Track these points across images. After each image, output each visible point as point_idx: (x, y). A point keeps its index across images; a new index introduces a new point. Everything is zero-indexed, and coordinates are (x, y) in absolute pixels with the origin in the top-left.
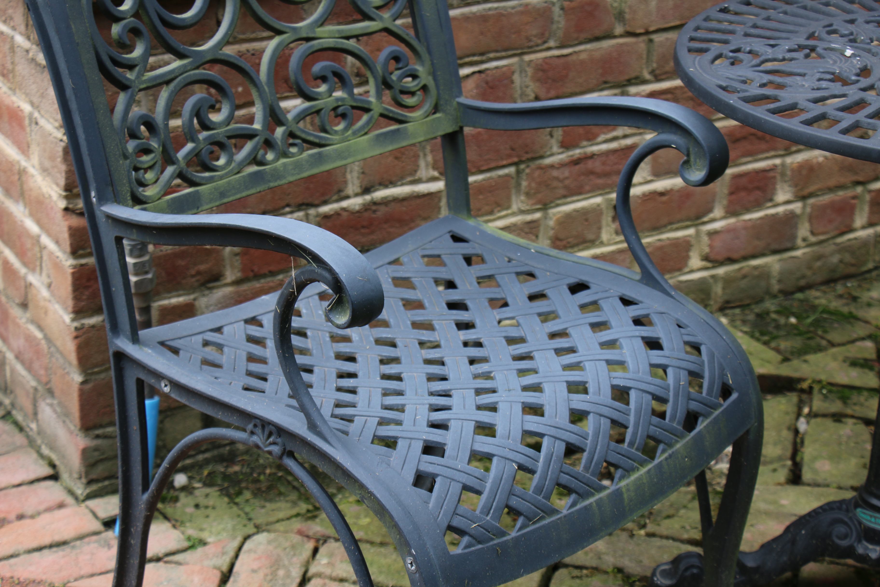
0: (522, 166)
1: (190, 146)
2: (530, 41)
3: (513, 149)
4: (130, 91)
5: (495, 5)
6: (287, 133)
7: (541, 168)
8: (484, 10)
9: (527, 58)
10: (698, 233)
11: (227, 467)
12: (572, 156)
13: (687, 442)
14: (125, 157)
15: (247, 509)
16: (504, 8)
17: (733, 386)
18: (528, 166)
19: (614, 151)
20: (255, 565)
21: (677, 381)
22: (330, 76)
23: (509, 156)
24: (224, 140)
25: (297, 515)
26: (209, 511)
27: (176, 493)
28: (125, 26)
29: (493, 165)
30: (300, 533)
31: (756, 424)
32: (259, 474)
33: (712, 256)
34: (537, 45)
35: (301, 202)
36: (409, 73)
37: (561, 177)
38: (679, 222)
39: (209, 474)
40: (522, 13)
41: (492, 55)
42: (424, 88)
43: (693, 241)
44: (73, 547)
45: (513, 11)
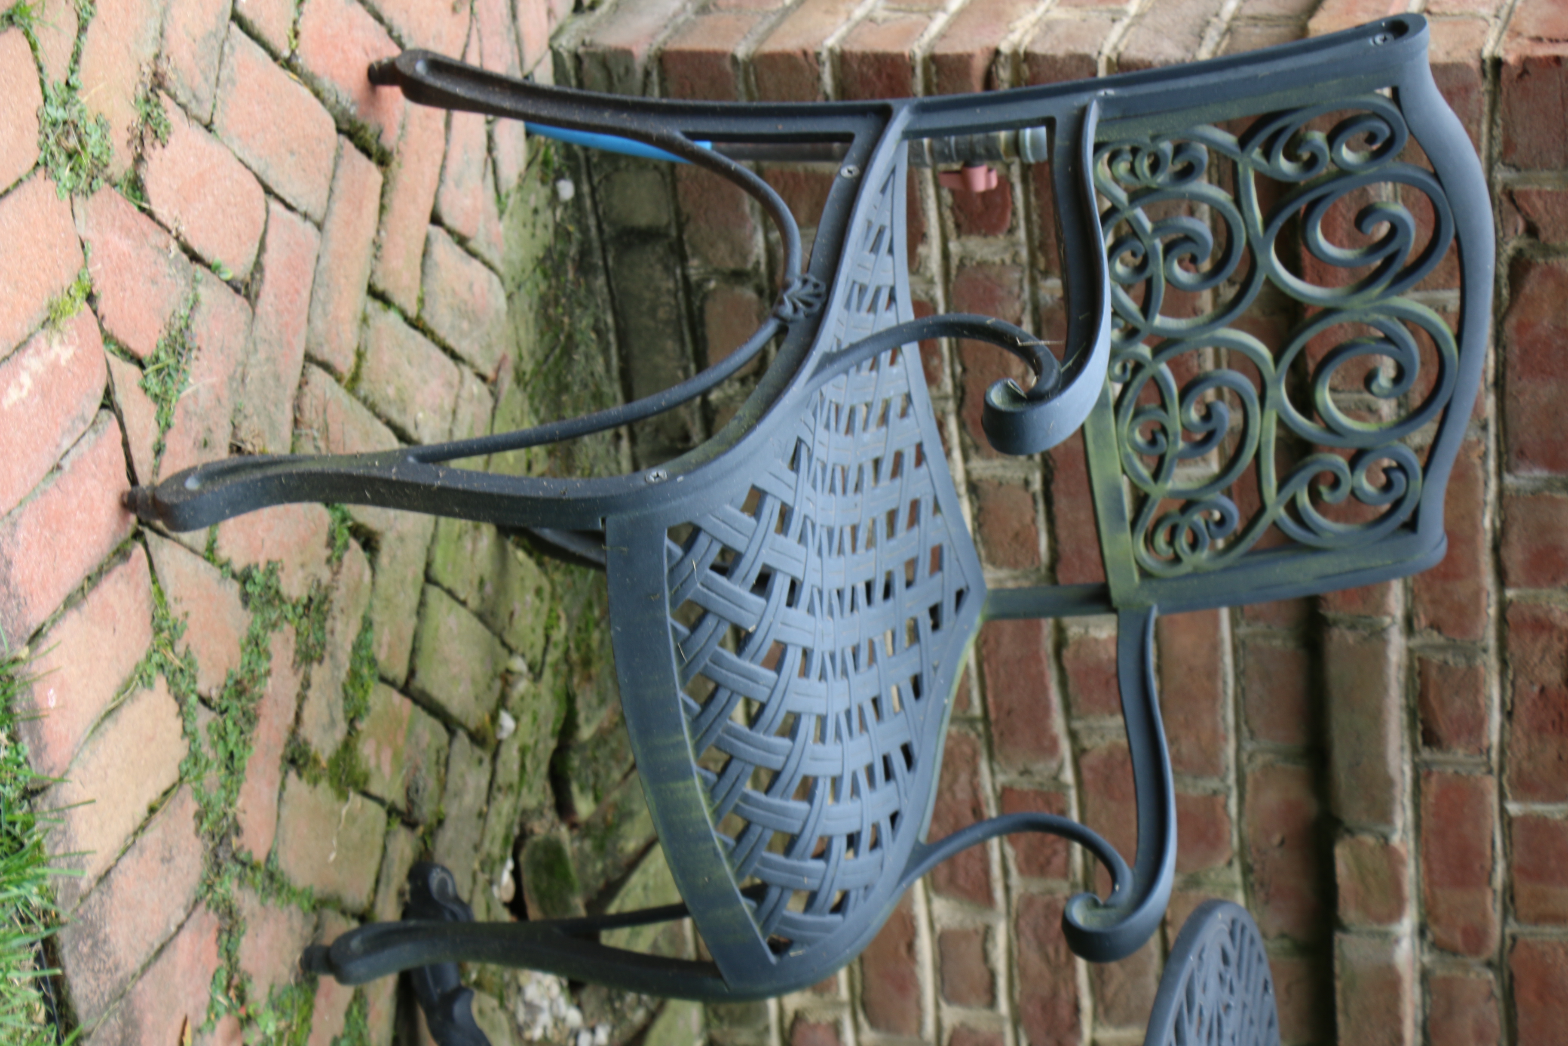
0: (980, 727)
1: (1148, 225)
3: (1009, 713)
4: (1237, 150)
5: (1230, 691)
6: (1142, 361)
7: (975, 754)
8: (1225, 675)
10: (838, 1005)
11: (574, 260)
12: (988, 805)
13: (729, 882)
14: (1155, 138)
15: (529, 285)
16: (1225, 703)
17: (786, 958)
18: (979, 735)
19: (986, 871)
20: (476, 288)
21: (809, 873)
22: (1210, 426)
23: (999, 707)
24: (1147, 274)
25: (521, 357)
26: (529, 228)
27: (551, 183)
28: (1321, 149)
29: (989, 681)
30: (504, 358)
31: (726, 990)
32: (564, 307)
33: (800, 1028)
35: (968, 390)
36: (1200, 538)
37: (957, 788)
38: (863, 974)
39: (569, 234)
40: (1215, 731)
42: (1177, 559)
43: (827, 997)
44: (509, 30)
45: (1219, 719)
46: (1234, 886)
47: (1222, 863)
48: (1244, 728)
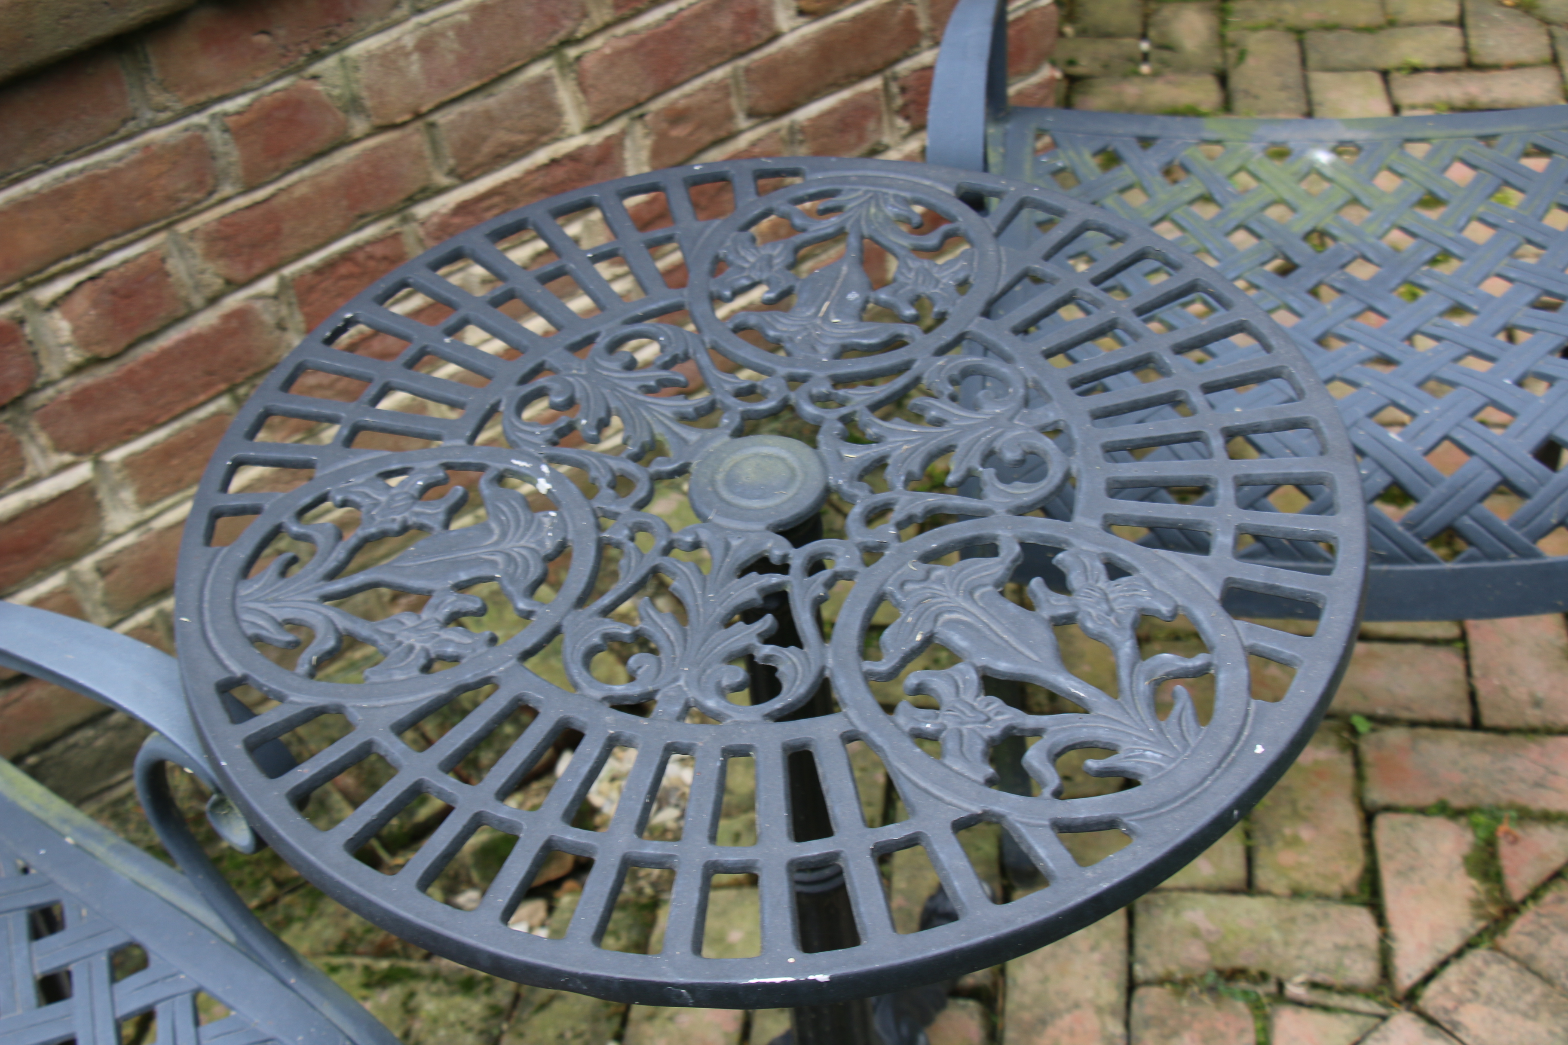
0: (242, 391)
2: (178, 200)
3: (210, 373)
8: (57, 179)
9: (184, 228)
16: (97, 165)
23: (208, 386)
29: (179, 409)
34: (198, 202)
40: (140, 163)
41: (105, 246)
45: (120, 165)
46: (343, 61)
47: (318, 87)
48: (123, 132)
